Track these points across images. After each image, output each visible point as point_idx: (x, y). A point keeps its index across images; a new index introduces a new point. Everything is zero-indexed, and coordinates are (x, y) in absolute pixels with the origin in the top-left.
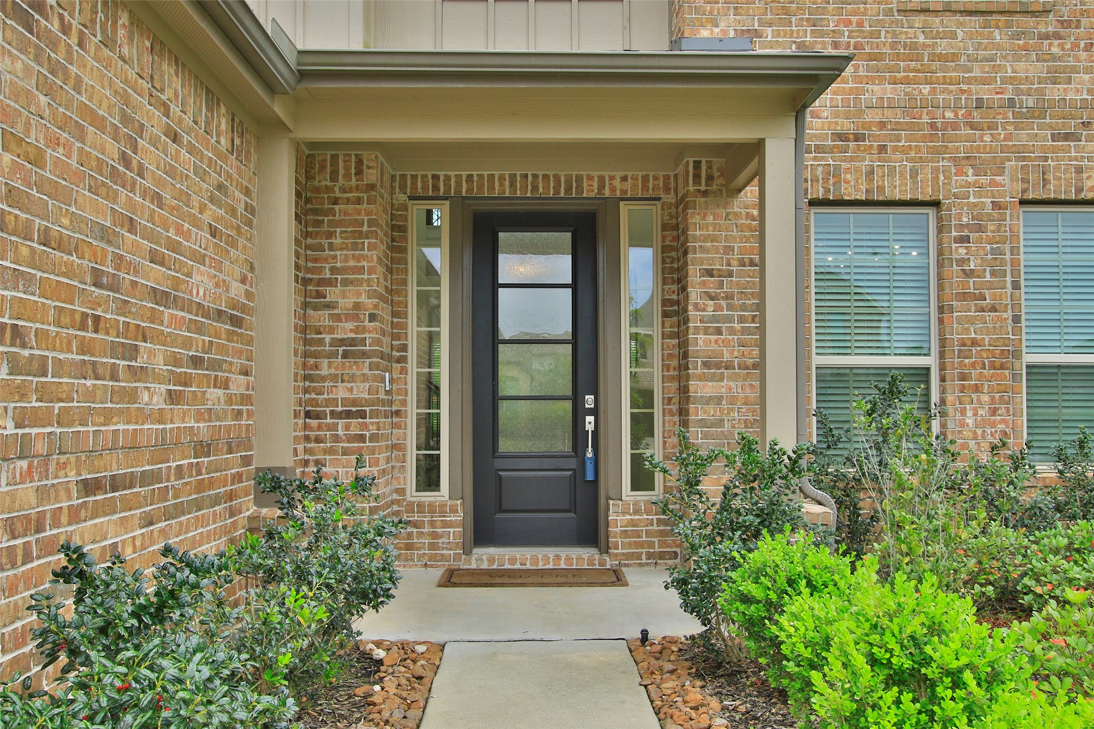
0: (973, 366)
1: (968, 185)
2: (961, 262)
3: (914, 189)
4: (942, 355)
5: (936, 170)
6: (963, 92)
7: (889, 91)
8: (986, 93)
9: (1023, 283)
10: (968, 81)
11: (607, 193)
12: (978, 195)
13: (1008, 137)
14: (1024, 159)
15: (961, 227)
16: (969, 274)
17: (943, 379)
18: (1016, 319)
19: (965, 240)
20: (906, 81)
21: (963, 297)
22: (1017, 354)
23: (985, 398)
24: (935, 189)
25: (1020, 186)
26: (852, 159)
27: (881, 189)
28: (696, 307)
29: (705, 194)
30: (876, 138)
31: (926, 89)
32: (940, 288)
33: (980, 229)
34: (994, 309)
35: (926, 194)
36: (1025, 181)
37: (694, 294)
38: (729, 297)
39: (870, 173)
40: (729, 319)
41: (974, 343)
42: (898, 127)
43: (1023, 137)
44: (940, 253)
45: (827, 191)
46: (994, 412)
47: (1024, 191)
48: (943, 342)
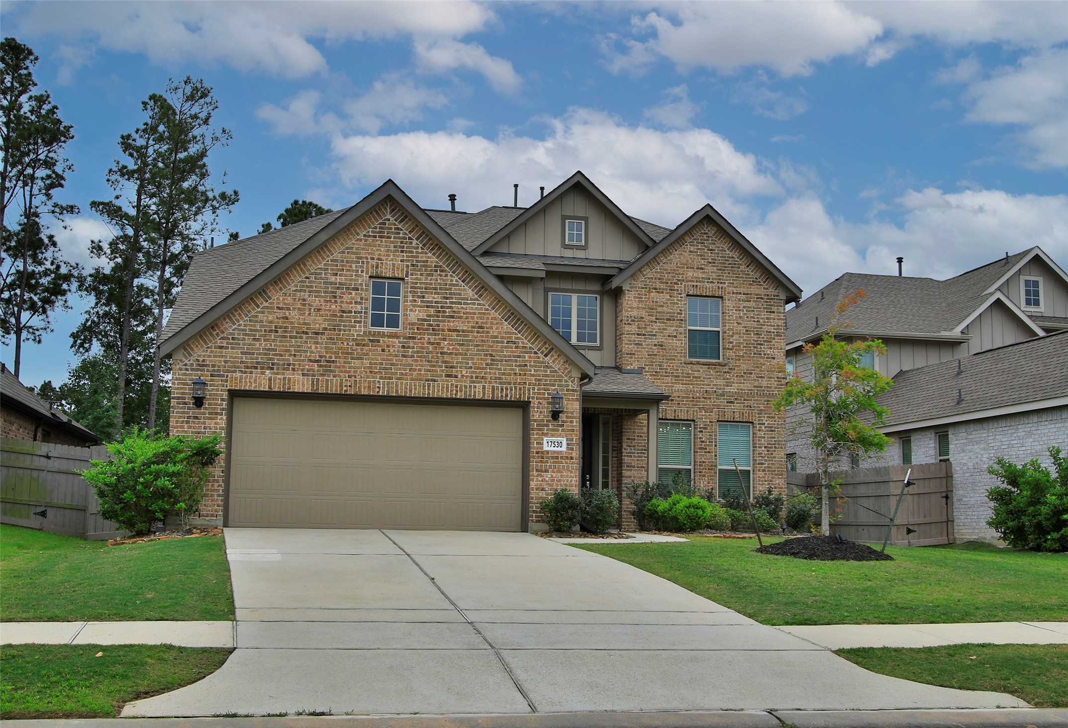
0: (703, 469)
1: (703, 415)
2: (700, 438)
3: (687, 416)
4: (694, 465)
5: (693, 411)
6: (702, 388)
7: (681, 387)
8: (708, 388)
9: (718, 445)
10: (703, 385)
11: (596, 412)
12: (705, 419)
13: (714, 402)
14: (718, 408)
15: (700, 428)
16: (703, 442)
17: (695, 473)
18: (716, 456)
19: (702, 432)
20: (686, 384)
21: (700, 448)
22: (716, 466)
23: (706, 479)
24: (694, 416)
25: (717, 416)
26: (670, 407)
27: (678, 416)
28: (625, 449)
29: (628, 415)
30: (677, 401)
31: (691, 386)
32: (694, 445)
33: (706, 428)
34: (709, 452)
35: (691, 418)
36: (719, 415)
37: (624, 445)
38: (634, 446)
39: (675, 411)
40: (634, 453)
41: (704, 462)
42: (683, 397)
43: (718, 402)
44: (695, 435)
45: (663, 416)
46: (709, 483)
47: (718, 418)
48: (695, 462)
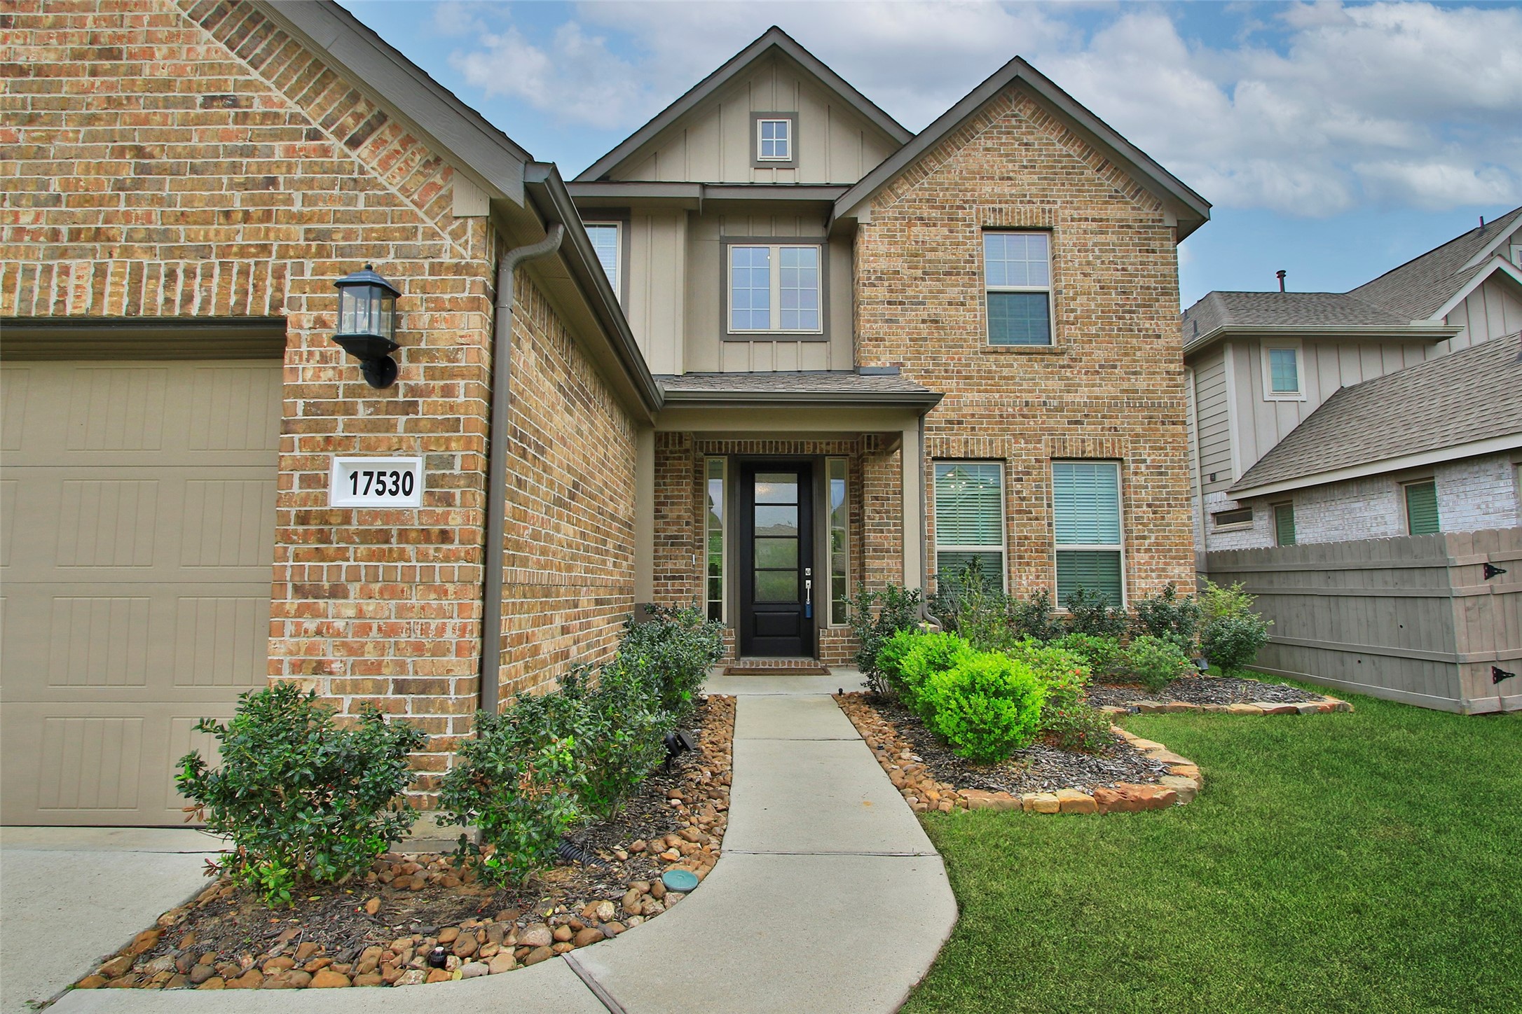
0: (1026, 551)
1: (1022, 449)
2: (1018, 492)
3: (991, 451)
4: (1008, 545)
5: (1003, 441)
6: (1018, 397)
7: (975, 396)
8: (1030, 398)
9: (1053, 504)
10: (1020, 391)
11: (818, 452)
12: (1027, 455)
13: (1043, 423)
14: (1052, 435)
15: (1017, 473)
16: (1023, 499)
17: (1009, 559)
18: (1050, 525)
19: (1020, 480)
20: (986, 391)
21: (1019, 512)
22: (1051, 545)
23: (1033, 569)
24: (1003, 452)
25: (1050, 450)
26: (956, 434)
27: (973, 451)
28: (869, 517)
29: (873, 454)
30: (969, 423)
31: (997, 395)
32: (1007, 507)
33: (1028, 473)
34: (1037, 519)
35: (999, 454)
36: (1053, 447)
37: (868, 510)
38: (887, 512)
39: (967, 442)
40: (888, 524)
41: (1026, 538)
42: (982, 416)
43: (1051, 423)
44: (1007, 487)
45: (942, 452)
46: (1038, 577)
47: (1053, 453)
48: (1009, 538)
